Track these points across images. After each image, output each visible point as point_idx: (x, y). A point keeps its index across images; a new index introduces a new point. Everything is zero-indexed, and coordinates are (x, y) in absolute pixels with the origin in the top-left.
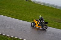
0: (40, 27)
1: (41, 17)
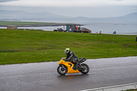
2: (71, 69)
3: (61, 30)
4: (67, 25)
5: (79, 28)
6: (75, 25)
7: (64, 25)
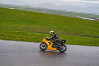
0: (55, 49)
1: (53, 33)
2: (50, 47)
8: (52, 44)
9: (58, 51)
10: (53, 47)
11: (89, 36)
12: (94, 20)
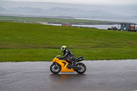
0: (72, 70)
2: (64, 68)
3: (115, 29)
4: (122, 24)
5: (134, 27)
6: (130, 24)
7: (118, 23)
8: (67, 64)
9: (76, 73)
10: (69, 68)
11: (55, 48)
12: (61, 25)
